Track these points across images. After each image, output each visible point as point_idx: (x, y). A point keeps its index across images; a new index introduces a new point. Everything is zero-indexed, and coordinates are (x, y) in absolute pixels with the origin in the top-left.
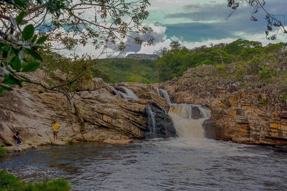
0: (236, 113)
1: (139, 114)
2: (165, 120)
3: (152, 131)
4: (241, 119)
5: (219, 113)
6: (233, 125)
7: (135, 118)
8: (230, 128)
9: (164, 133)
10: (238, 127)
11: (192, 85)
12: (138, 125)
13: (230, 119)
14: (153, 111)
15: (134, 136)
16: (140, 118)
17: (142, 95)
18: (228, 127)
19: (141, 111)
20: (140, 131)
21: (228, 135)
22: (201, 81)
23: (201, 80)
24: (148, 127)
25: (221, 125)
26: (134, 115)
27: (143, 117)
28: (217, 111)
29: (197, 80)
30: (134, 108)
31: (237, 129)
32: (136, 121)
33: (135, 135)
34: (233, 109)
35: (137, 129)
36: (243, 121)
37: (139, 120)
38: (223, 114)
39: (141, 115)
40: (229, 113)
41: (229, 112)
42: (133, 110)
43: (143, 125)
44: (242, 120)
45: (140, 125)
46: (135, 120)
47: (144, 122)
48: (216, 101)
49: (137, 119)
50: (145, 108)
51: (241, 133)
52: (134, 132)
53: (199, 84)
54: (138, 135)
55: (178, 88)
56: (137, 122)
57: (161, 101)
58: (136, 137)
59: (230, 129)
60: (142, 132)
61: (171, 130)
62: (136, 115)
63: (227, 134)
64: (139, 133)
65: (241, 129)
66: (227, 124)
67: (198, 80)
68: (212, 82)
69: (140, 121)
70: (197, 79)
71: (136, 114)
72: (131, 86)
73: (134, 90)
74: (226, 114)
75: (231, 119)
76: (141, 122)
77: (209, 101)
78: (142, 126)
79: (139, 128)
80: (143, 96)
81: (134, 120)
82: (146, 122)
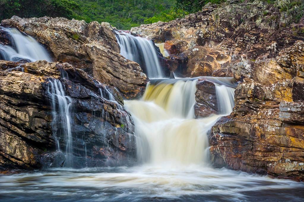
0: (290, 95)
1: (25, 102)
2: (105, 119)
3: (63, 148)
4: (289, 109)
5: (249, 98)
6: (274, 130)
7: (13, 112)
8: (268, 137)
9: (99, 153)
10: (285, 135)
11: (241, 25)
12: (20, 132)
13: (270, 113)
14: (67, 93)
15: (8, 160)
16: (27, 112)
17: (67, 51)
18: (263, 136)
19: (27, 91)
20: (25, 148)
21: (264, 156)
22: (267, 11)
23: (268, 9)
24: (50, 136)
25: (247, 131)
26: (9, 104)
27: (36, 111)
28: (244, 91)
29: (255, 10)
30: (9, 83)
31: (283, 139)
32: (14, 120)
33: (13, 159)
34: (284, 83)
35: (16, 143)
36: (295, 115)
37: (23, 117)
38: (261, 99)
39: (30, 103)
40: (274, 97)
41: (274, 93)
42: (6, 90)
43: (38, 131)
44: (291, 112)
45: (28, 131)
46: (12, 116)
47: (39, 123)
48: (271, 66)
49: (19, 114)
50: (42, 84)
51: (294, 149)
52: (8, 149)
53: (258, 21)
54: (19, 157)
55: (206, 34)
56: (18, 122)
57: (121, 70)
58: (16, 163)
59: (269, 140)
60: (31, 150)
61: (122, 145)
62: (14, 105)
63: (260, 154)
64: (22, 154)
65: (293, 139)
66: (260, 125)
67: (258, 8)
68: (292, 13)
69: (27, 119)
70: (256, 5)
71: (14, 101)
72: (36, 26)
73: (45, 38)
74: (268, 100)
75: (272, 112)
76: (31, 122)
77: (248, 66)
78: (33, 135)
79: (24, 139)
80: (71, 55)
81: (8, 117)
82: (45, 123)
